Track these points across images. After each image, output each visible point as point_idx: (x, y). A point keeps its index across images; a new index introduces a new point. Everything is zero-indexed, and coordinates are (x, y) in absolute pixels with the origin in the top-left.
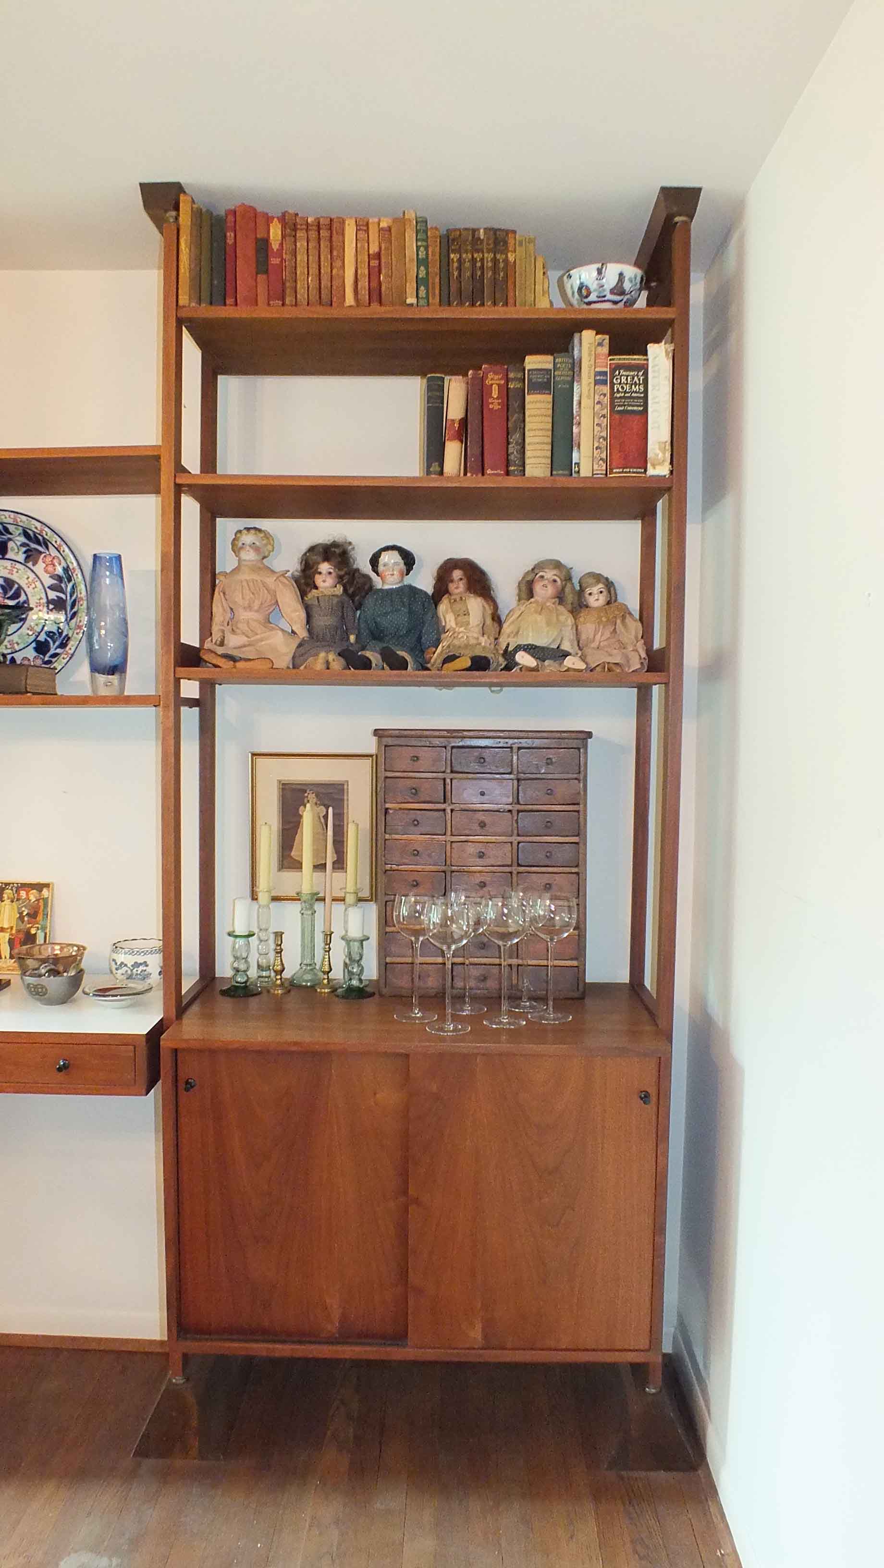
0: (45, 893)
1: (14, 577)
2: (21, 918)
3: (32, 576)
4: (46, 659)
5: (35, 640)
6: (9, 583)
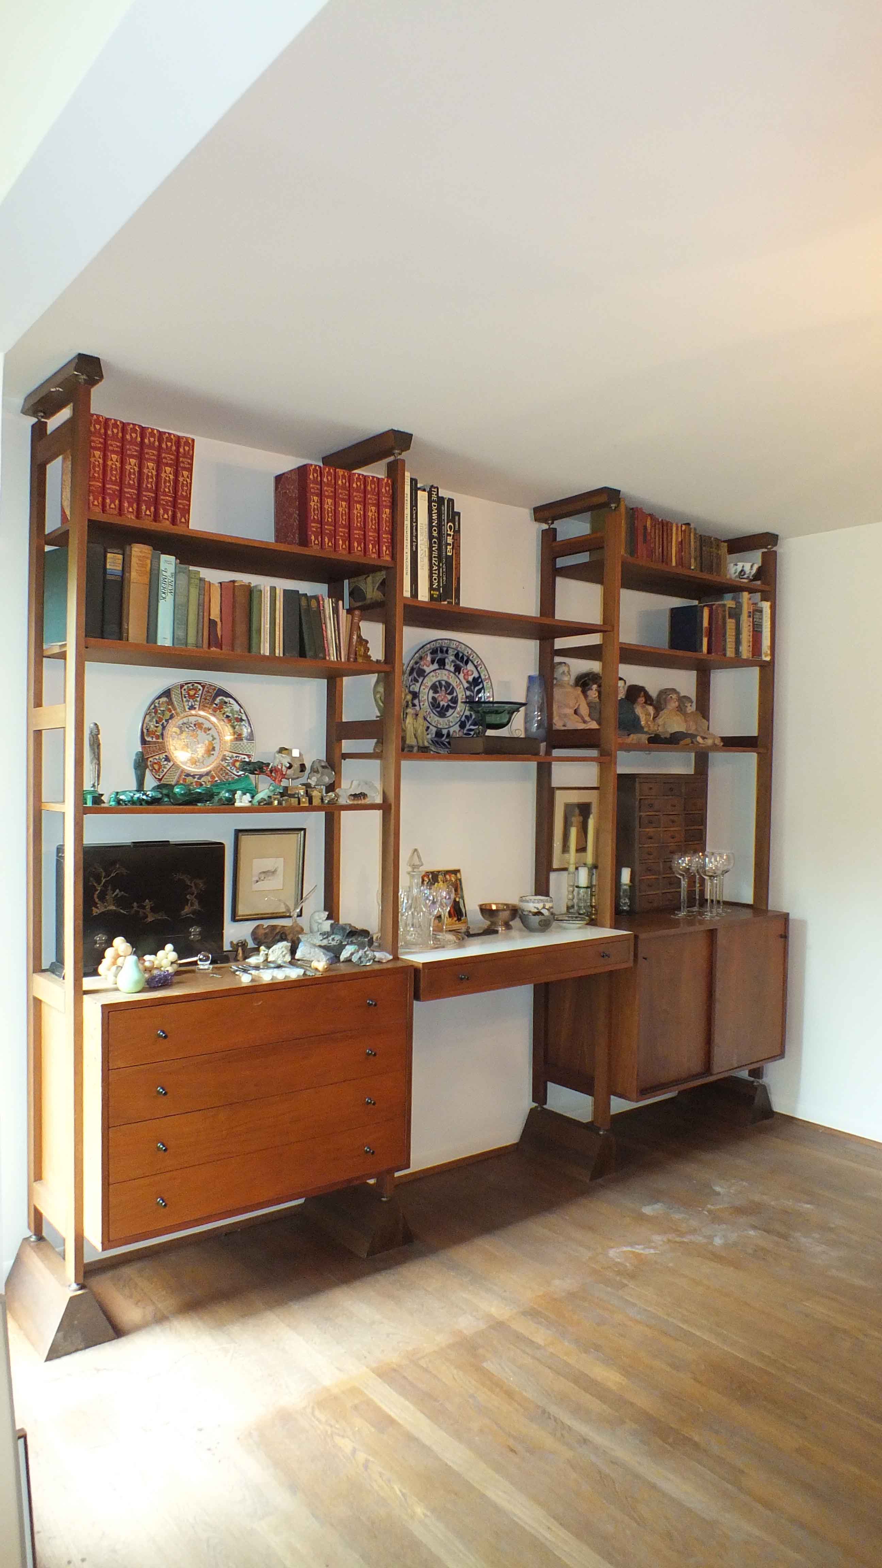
0: (458, 875)
1: (450, 681)
4: (465, 732)
5: (460, 720)
6: (448, 684)
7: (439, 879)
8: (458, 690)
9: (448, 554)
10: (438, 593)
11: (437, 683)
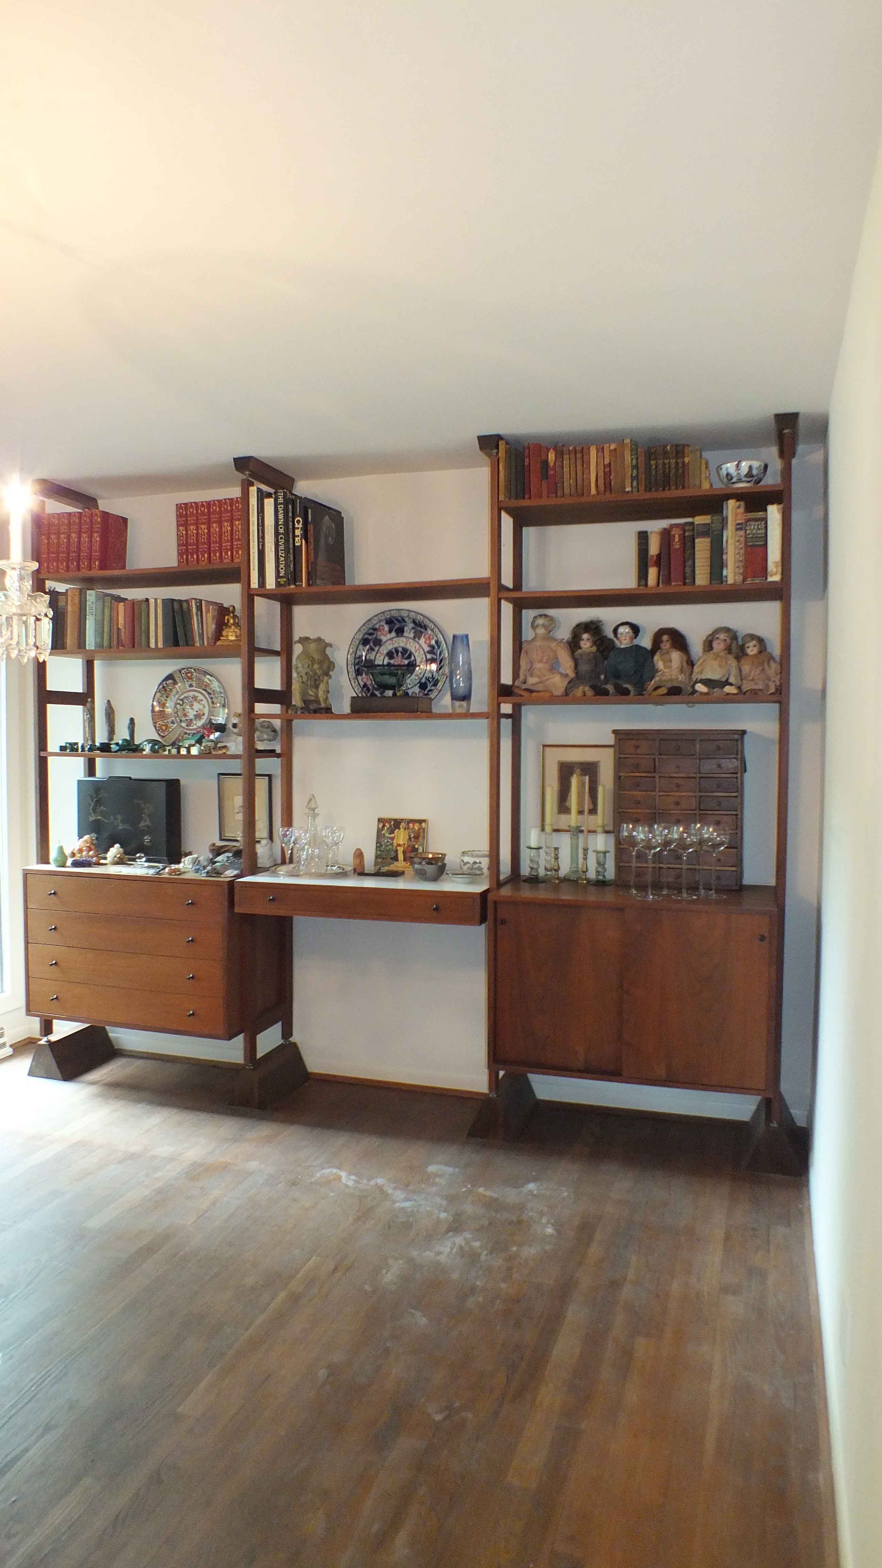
0: (423, 825)
1: (408, 647)
2: (410, 839)
3: (418, 646)
4: (426, 692)
5: (419, 682)
6: (405, 650)
7: (401, 826)
8: (416, 655)
9: (296, 544)
10: (285, 580)
11: (394, 650)
